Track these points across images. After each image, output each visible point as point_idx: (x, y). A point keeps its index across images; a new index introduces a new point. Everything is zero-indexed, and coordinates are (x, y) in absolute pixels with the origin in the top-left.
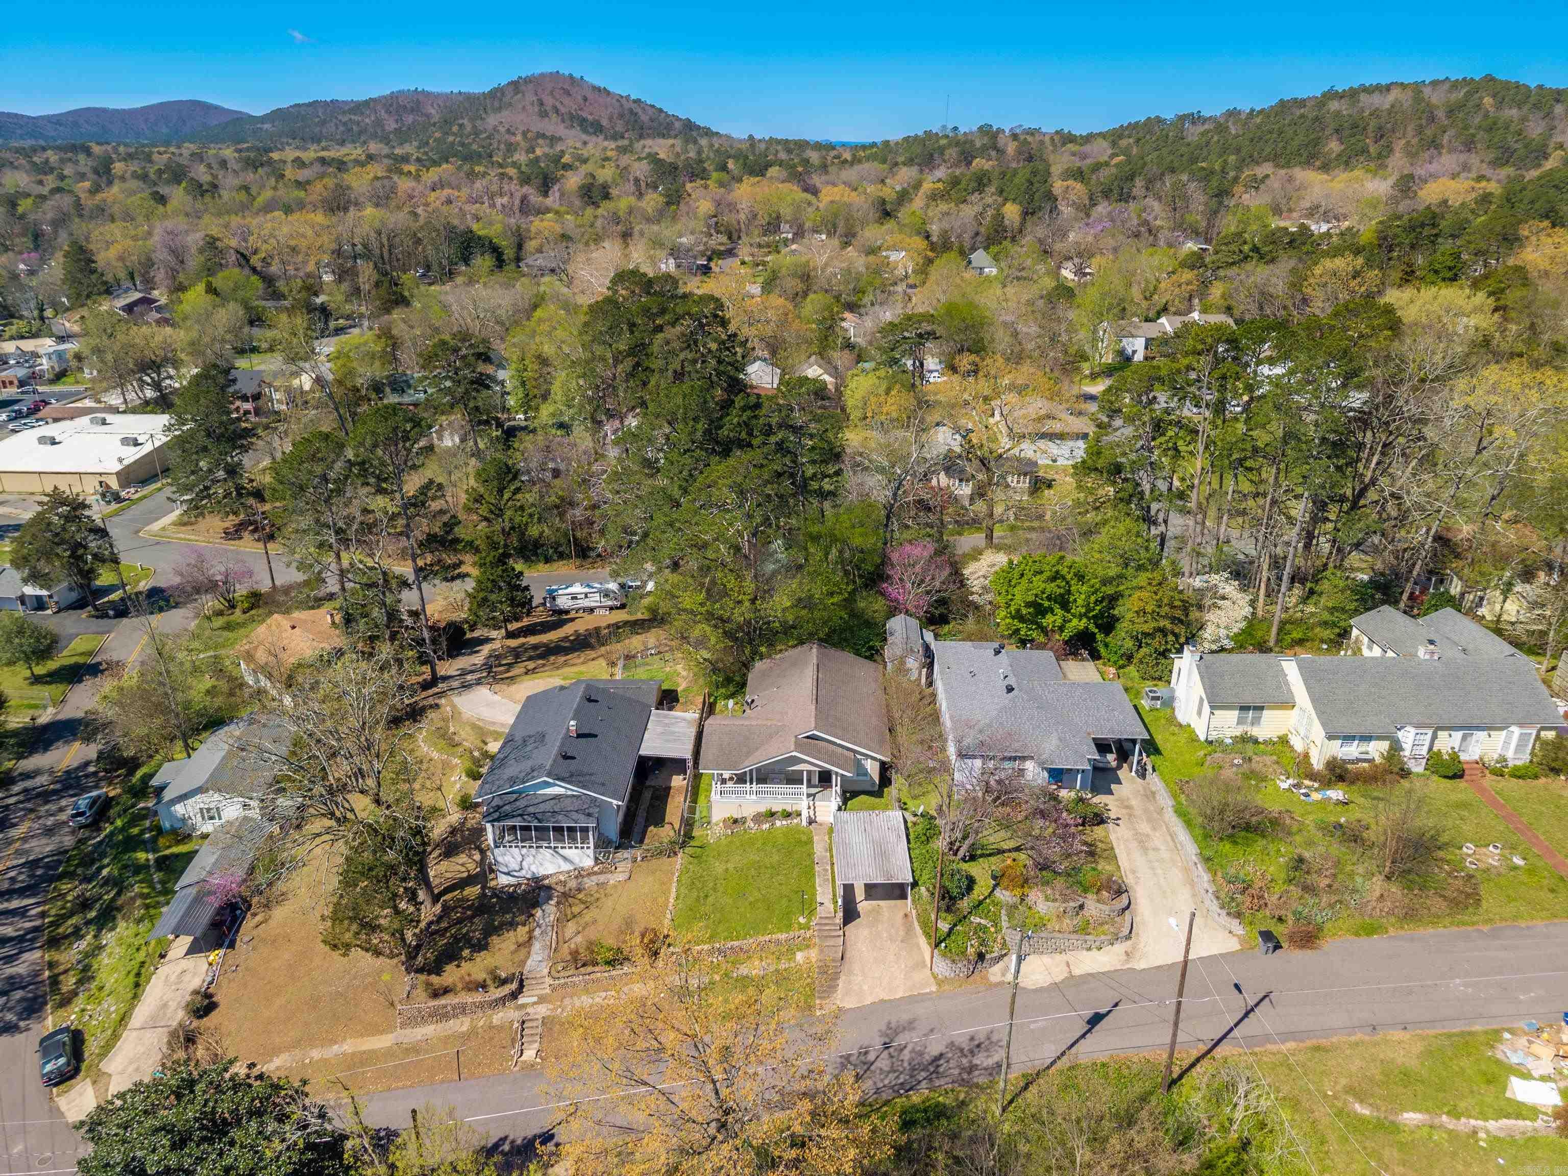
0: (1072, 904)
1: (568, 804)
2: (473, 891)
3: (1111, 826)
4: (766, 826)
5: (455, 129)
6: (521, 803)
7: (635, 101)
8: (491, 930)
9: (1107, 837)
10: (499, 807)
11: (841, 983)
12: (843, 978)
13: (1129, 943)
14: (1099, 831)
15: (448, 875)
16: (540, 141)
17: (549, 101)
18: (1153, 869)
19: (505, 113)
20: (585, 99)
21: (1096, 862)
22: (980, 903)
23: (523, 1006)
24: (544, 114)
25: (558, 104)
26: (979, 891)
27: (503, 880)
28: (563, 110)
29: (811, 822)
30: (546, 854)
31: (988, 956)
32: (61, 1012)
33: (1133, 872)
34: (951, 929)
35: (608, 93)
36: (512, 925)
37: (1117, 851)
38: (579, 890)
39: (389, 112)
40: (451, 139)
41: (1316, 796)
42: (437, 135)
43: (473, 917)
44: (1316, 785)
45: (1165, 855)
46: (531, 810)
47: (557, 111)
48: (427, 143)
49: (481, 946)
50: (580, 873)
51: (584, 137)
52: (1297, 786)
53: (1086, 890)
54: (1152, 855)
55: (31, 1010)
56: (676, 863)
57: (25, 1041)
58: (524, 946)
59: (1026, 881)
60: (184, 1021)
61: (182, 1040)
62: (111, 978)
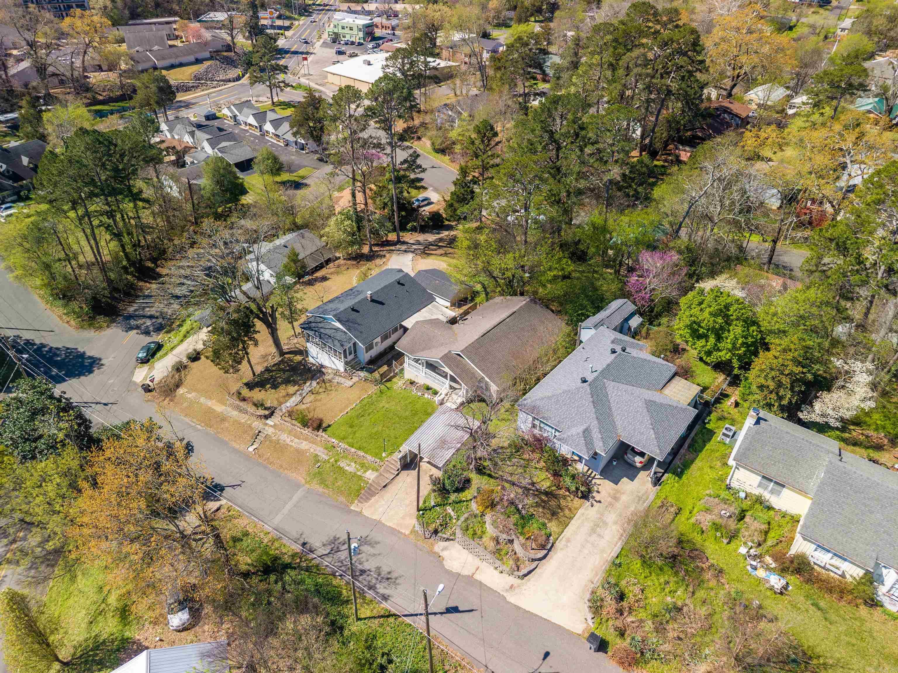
0: (504, 536)
1: (339, 336)
2: (299, 358)
3: (588, 504)
4: (419, 394)
6: (320, 325)
8: (287, 382)
9: (577, 509)
10: (310, 322)
11: (373, 499)
12: (376, 497)
13: (519, 581)
14: (577, 502)
15: (297, 346)
18: (583, 546)
21: (550, 520)
22: (460, 502)
23: (266, 424)
26: (467, 494)
27: (311, 360)
29: (442, 403)
30: (326, 356)
31: (440, 534)
32: (165, 335)
33: (568, 540)
34: (434, 506)
36: (295, 383)
37: (573, 522)
38: (330, 381)
41: (761, 573)
43: (287, 371)
44: (773, 565)
45: (603, 543)
46: (322, 330)
49: (275, 387)
50: (337, 373)
52: (755, 557)
53: (522, 534)
54: (594, 537)
55: (159, 329)
56: (373, 389)
57: (146, 340)
58: (289, 396)
59: (493, 505)
60: (185, 360)
61: (179, 368)
62: (184, 329)
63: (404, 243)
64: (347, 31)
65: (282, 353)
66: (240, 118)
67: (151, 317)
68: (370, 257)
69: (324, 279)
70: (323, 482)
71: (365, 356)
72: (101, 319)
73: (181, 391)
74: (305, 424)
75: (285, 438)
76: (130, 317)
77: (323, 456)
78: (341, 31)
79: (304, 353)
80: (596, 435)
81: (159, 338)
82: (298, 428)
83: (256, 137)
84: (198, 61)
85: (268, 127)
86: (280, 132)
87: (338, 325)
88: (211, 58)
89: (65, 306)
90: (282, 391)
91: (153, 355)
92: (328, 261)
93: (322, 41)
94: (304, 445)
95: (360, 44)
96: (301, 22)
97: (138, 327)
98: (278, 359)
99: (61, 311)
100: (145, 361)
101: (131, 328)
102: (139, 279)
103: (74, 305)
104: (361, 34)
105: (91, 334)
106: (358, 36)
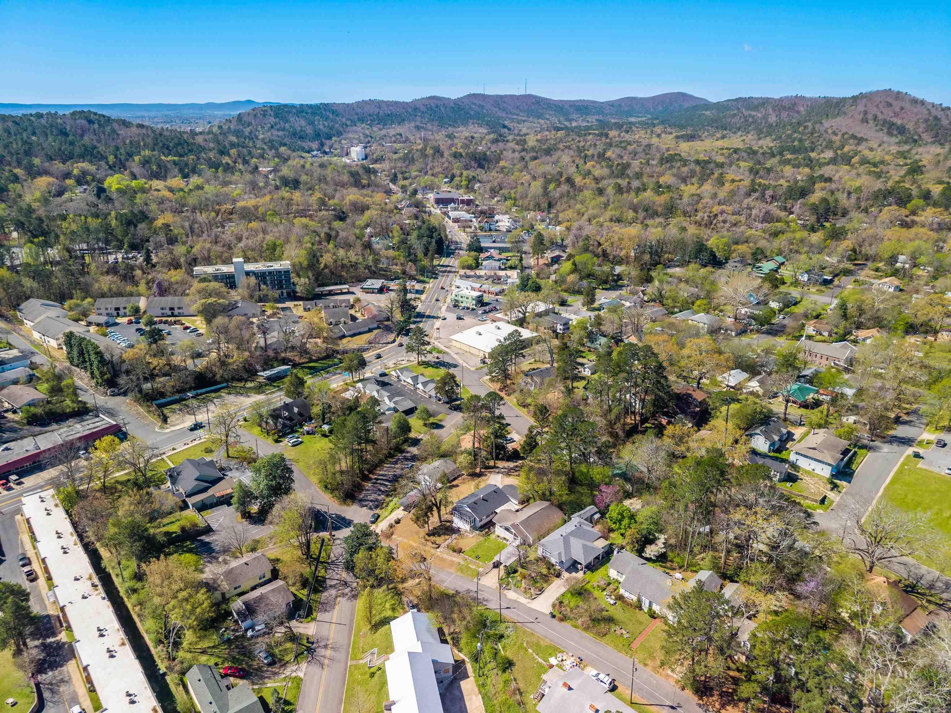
0: (528, 587)
1: (468, 514)
2: (448, 524)
3: (559, 579)
4: (501, 540)
5: (801, 129)
6: (460, 509)
7: (943, 110)
8: (444, 534)
9: (554, 580)
10: (455, 508)
11: (482, 578)
12: (484, 577)
13: (531, 601)
14: (555, 578)
15: (449, 518)
16: (851, 141)
17: (873, 110)
18: (554, 591)
19: (838, 119)
20: (902, 108)
21: (545, 583)
22: (514, 577)
23: (437, 551)
24: (865, 121)
25: (879, 114)
26: (516, 575)
27: (454, 525)
28: (880, 117)
29: (510, 544)
30: (461, 523)
31: (506, 588)
32: (380, 510)
33: (550, 590)
34: (504, 579)
35: (923, 103)
36: (448, 534)
37: (552, 584)
38: (463, 534)
39: (774, 110)
40: (796, 135)
41: (609, 599)
42: (789, 132)
43: (444, 529)
44: (613, 598)
46: (461, 512)
47: (875, 118)
48: (780, 137)
49: (439, 536)
50: (466, 531)
51: (886, 138)
52: (608, 595)
53: (534, 587)
55: (376, 507)
56: (482, 539)
57: (372, 513)
58: (446, 540)
59: (525, 578)
60: (393, 522)
61: (391, 526)
62: (390, 508)
63: (498, 467)
64: (464, 299)
65: (441, 522)
66: (402, 378)
67: (372, 501)
68: (480, 475)
69: (457, 486)
70: (462, 572)
71: (479, 524)
72: (349, 501)
73: (393, 537)
74: (454, 551)
75: (445, 556)
76: (361, 500)
77: (462, 563)
78: (460, 299)
79: (451, 522)
80: (563, 554)
81: (378, 511)
82: (451, 552)
83: (411, 390)
84: (370, 330)
85: (420, 386)
86: (427, 390)
87: (468, 509)
88: (378, 328)
89: (331, 493)
90: (443, 537)
91: (377, 519)
92: (459, 476)
93: (446, 305)
94: (454, 559)
95: (473, 309)
96: (431, 285)
97: (366, 506)
98: (439, 524)
99: (330, 496)
100: (373, 522)
101: (363, 506)
102: (363, 480)
103: (336, 492)
104: (474, 302)
105: (345, 508)
106: (471, 304)
